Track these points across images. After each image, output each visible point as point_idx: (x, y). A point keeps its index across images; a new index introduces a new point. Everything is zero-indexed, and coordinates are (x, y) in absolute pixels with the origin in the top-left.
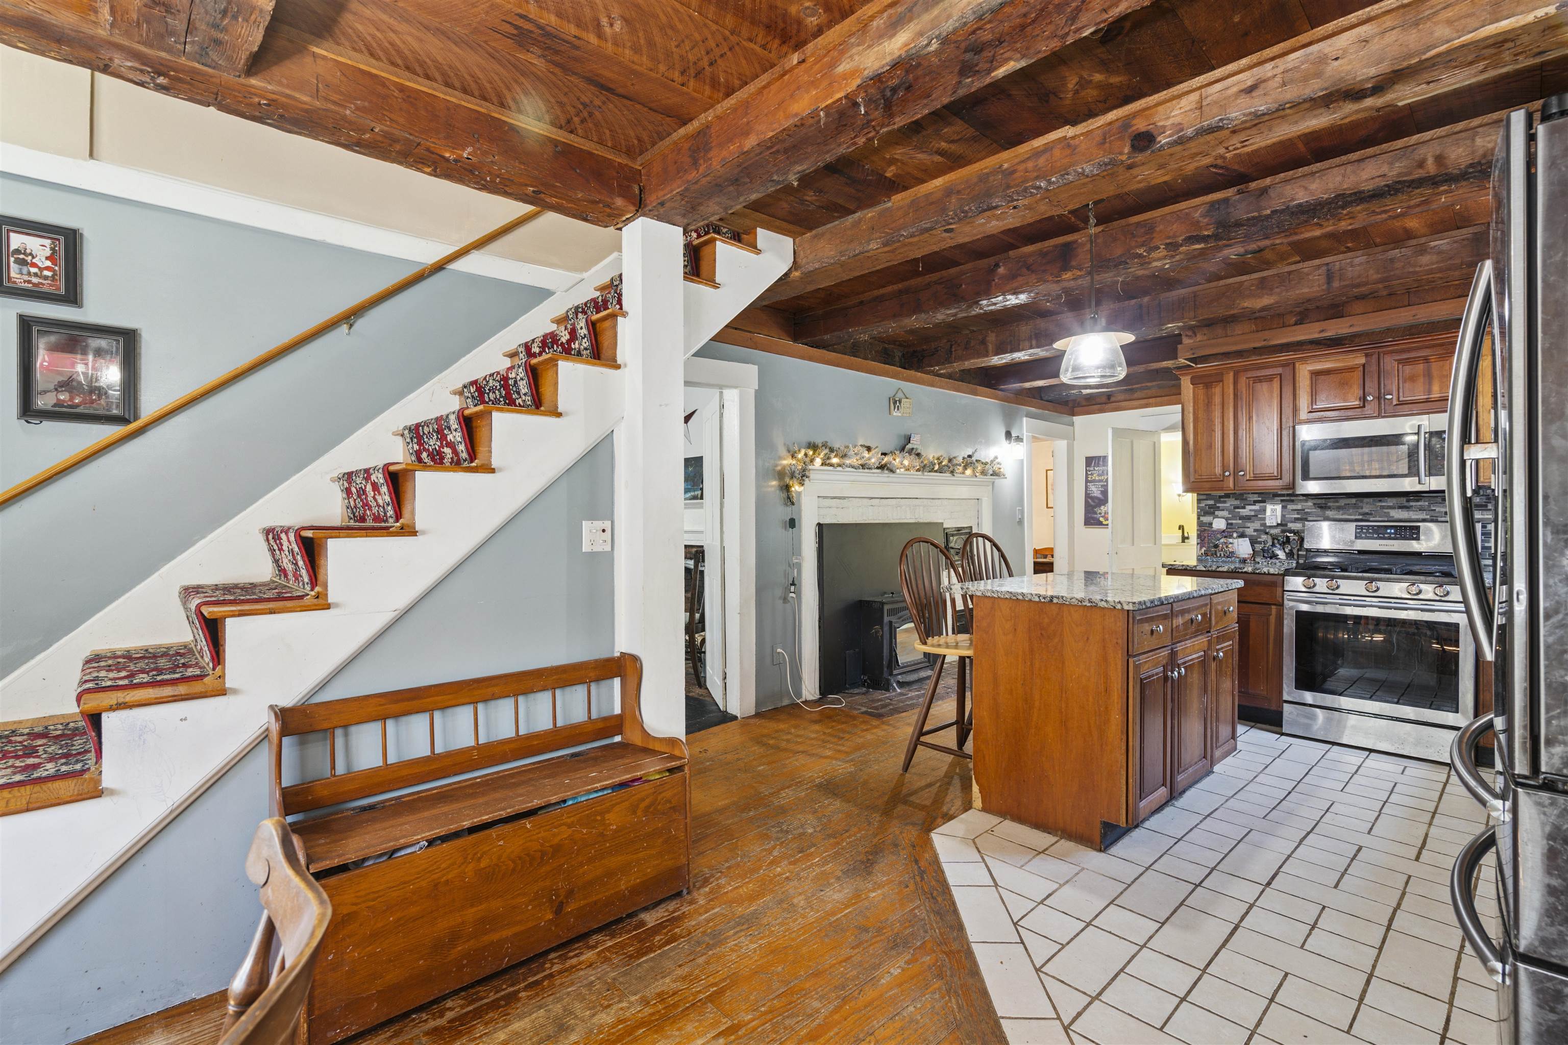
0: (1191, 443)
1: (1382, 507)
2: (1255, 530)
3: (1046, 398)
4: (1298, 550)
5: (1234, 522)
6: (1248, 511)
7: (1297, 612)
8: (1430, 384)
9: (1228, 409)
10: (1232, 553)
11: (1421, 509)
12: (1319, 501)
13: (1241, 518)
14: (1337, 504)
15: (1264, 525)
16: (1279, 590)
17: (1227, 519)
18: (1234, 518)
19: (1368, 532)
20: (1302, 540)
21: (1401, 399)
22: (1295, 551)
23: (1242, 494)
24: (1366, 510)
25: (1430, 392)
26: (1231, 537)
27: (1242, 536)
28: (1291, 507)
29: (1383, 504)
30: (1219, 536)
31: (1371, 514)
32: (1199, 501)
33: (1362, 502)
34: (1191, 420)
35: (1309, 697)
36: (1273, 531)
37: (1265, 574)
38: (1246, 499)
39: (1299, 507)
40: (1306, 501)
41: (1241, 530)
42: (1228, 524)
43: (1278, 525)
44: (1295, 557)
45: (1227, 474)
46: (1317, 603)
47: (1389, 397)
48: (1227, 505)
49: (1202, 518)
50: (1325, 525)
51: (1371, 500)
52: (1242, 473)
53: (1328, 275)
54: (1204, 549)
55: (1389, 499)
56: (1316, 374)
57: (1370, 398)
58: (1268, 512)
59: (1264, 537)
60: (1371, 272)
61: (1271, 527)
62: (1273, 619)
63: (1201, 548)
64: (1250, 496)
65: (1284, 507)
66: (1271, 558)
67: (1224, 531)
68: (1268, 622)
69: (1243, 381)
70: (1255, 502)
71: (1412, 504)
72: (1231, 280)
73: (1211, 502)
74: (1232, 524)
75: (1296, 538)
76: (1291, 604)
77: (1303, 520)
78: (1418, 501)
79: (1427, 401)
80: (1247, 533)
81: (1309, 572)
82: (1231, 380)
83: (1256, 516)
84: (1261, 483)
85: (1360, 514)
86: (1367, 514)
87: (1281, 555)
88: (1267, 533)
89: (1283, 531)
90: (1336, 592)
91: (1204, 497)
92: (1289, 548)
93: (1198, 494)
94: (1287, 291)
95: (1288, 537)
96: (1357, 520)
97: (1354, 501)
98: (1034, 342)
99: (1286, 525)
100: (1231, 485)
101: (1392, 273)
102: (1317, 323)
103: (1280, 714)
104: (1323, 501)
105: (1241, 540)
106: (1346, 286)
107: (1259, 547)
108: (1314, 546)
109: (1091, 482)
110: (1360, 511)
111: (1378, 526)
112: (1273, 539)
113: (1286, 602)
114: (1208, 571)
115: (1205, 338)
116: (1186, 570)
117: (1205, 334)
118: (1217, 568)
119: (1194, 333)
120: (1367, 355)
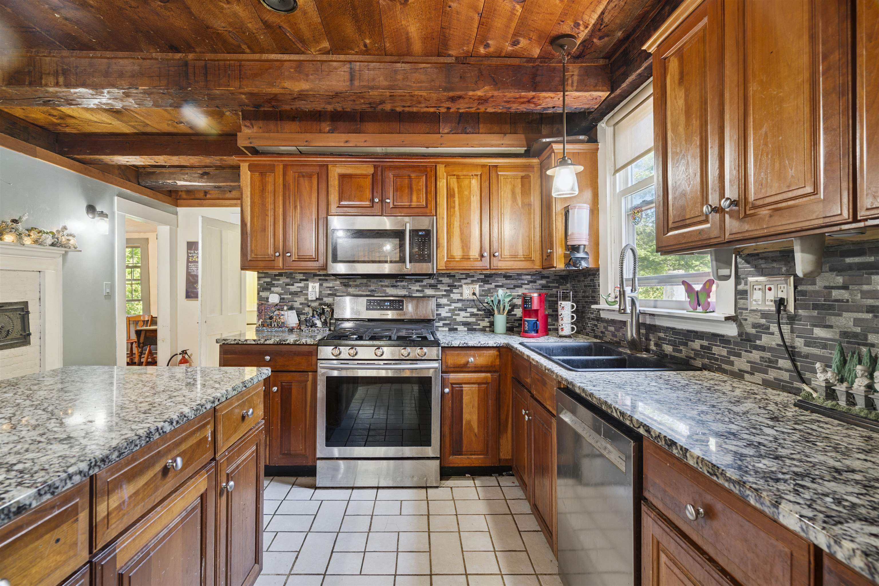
0: (249, 225)
1: (382, 286)
2: (301, 304)
3: (143, 183)
4: (330, 319)
5: (285, 296)
6: (295, 287)
7: (327, 377)
8: (411, 194)
9: (279, 196)
10: (283, 323)
11: (404, 287)
12: (344, 281)
13: (291, 293)
14: (355, 283)
15: (307, 299)
16: (314, 358)
17: (280, 294)
18: (285, 293)
19: (374, 305)
20: (332, 311)
21: (395, 204)
22: (328, 320)
23: (291, 274)
24: (372, 288)
25: (411, 202)
26: (282, 310)
27: (291, 308)
28: (325, 285)
29: (383, 284)
30: (273, 309)
31: (375, 291)
32: (259, 278)
33: (370, 281)
34: (249, 203)
35: (336, 452)
36: (314, 304)
37: (303, 345)
38: (294, 278)
39: (331, 285)
40: (335, 280)
41: (290, 304)
42: (281, 299)
43: (317, 299)
44: (328, 325)
45: (277, 254)
46: (342, 369)
47: (388, 201)
48: (281, 282)
49: (261, 294)
50: (348, 299)
51: (375, 280)
52: (289, 254)
53: (351, 73)
54: (261, 320)
55: (386, 280)
56: (343, 177)
57: (377, 200)
58: (310, 289)
59: (307, 309)
60: (382, 78)
61: (312, 301)
62: (309, 384)
63: (259, 320)
64: (298, 275)
65: (321, 285)
66: (311, 327)
67: (277, 305)
68: (306, 386)
69: (291, 173)
70: (301, 280)
71: (399, 284)
72: (273, 56)
73: (269, 280)
74: (284, 299)
75: (329, 310)
76: (323, 371)
77: (334, 295)
78: (402, 281)
79: (410, 207)
80: (295, 306)
81: (336, 342)
82: (281, 173)
83: (301, 292)
84: (303, 264)
85: (369, 291)
86: (373, 291)
87: (319, 323)
88: (309, 306)
89: (321, 304)
90: (356, 358)
91: (263, 275)
92: (324, 318)
93: (259, 273)
94: (320, 80)
95: (323, 309)
96: (367, 296)
97: (365, 281)
98: (61, 80)
99: (322, 299)
100: (281, 265)
101: (396, 83)
102: (343, 135)
103: (315, 467)
104: (346, 281)
105: (290, 312)
106: (364, 87)
107: (303, 317)
108: (340, 317)
109: (191, 262)
110: (369, 288)
111: (380, 300)
112: (313, 311)
113: (319, 370)
114: (257, 344)
115: (261, 130)
116: (237, 344)
117: (260, 128)
118: (266, 340)
119: (252, 124)
120: (375, 167)
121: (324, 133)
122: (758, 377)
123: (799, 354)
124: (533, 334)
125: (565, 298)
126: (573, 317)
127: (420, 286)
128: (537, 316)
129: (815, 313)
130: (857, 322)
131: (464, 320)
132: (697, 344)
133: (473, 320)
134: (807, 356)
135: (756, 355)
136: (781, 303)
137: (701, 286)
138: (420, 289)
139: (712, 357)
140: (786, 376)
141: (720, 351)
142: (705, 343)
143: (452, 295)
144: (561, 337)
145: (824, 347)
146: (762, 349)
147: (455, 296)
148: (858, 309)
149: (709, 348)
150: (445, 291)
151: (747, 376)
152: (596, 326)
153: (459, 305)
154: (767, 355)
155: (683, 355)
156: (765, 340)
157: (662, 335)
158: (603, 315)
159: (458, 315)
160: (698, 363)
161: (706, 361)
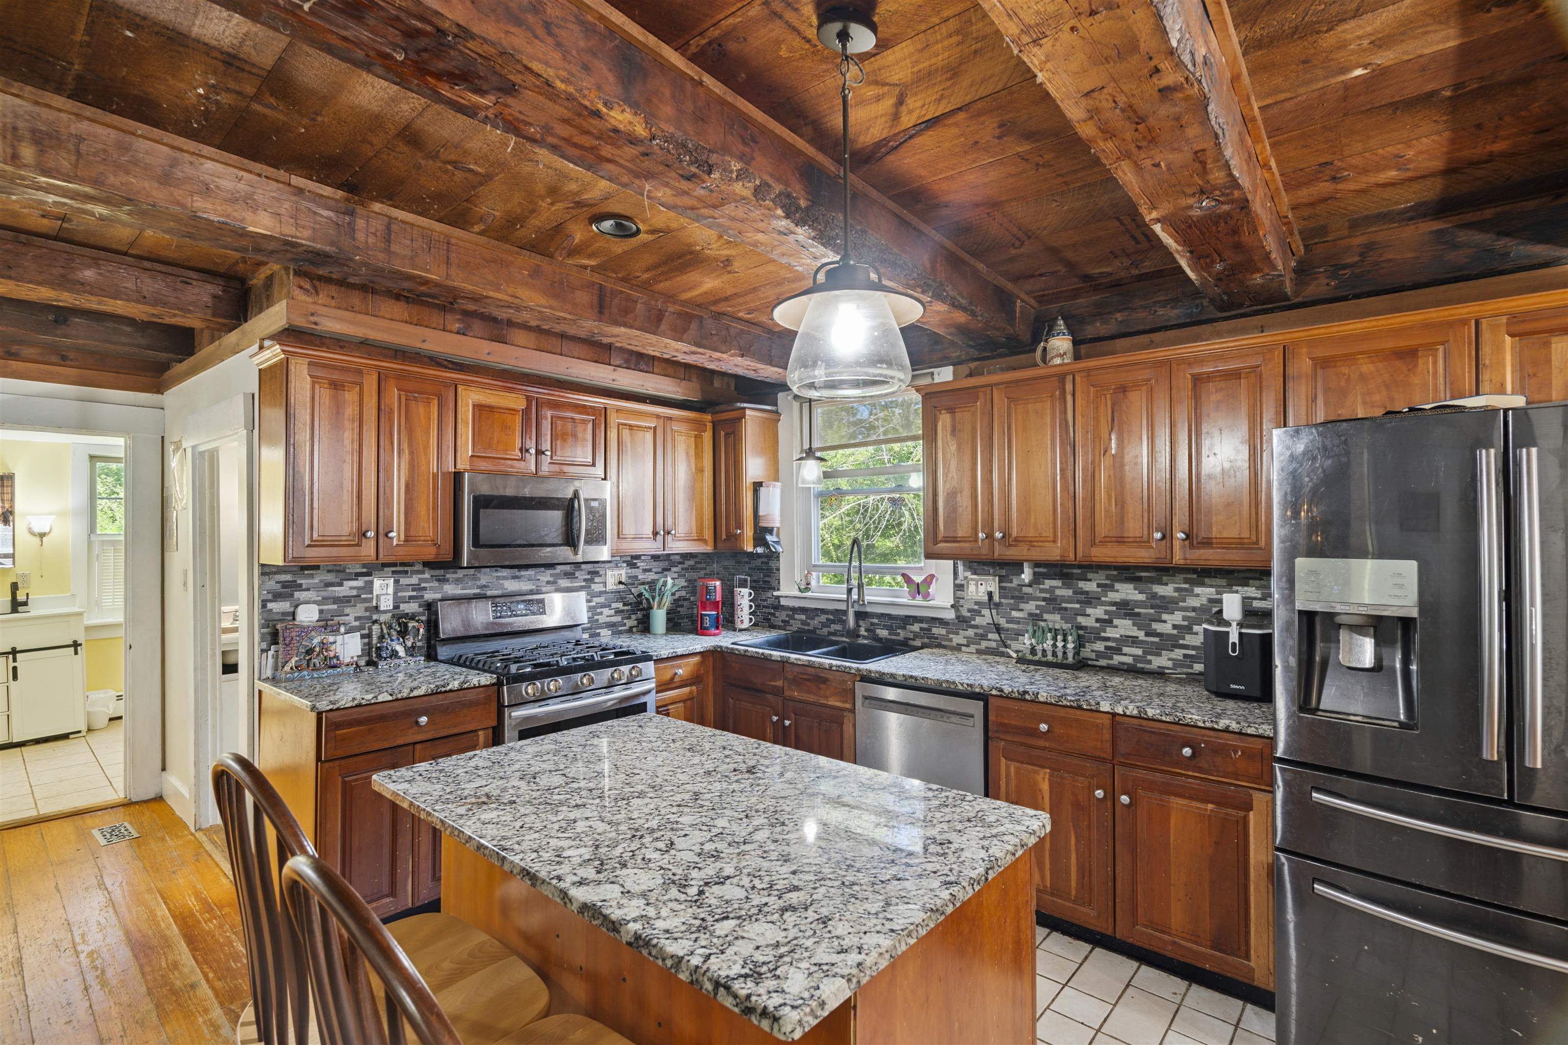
1: (498, 578)
2: (358, 619)
5: (327, 607)
6: (346, 589)
7: (520, 731)
8: (575, 446)
9: (369, 429)
10: (334, 658)
13: (338, 601)
14: (455, 576)
15: (370, 609)
17: (318, 604)
18: (328, 601)
19: (502, 610)
21: (554, 458)
23: (337, 565)
24: (483, 582)
25: (575, 456)
26: (329, 633)
28: (404, 581)
29: (499, 574)
30: (314, 633)
36: (382, 617)
38: (343, 572)
39: (414, 581)
40: (421, 572)
41: (337, 620)
42: (322, 612)
43: (394, 608)
45: (368, 534)
48: (316, 581)
49: (269, 606)
52: (392, 534)
54: (294, 660)
56: (480, 408)
57: (531, 451)
58: (376, 590)
59: (373, 628)
64: (350, 566)
65: (397, 582)
66: (391, 657)
67: (316, 625)
69: (392, 389)
70: (358, 575)
73: (287, 578)
74: (326, 611)
77: (419, 598)
79: (573, 464)
82: (374, 386)
83: (359, 596)
85: (479, 587)
86: (485, 586)
87: (401, 651)
97: (472, 571)
100: (373, 553)
104: (441, 572)
105: (348, 636)
110: (479, 583)
111: (511, 602)
112: (389, 629)
113: (508, 722)
114: (397, 700)
115: (333, 303)
116: (359, 705)
117: (333, 298)
118: (412, 691)
119: (315, 287)
120: (529, 400)
121: (451, 332)
122: (973, 648)
123: (1003, 629)
124: (713, 631)
125: (743, 584)
126: (751, 607)
127: (551, 575)
128: (717, 609)
129: (1012, 601)
130: (1037, 607)
131: (608, 619)
132: (916, 627)
133: (618, 619)
134: (1008, 630)
135: (971, 632)
136: (990, 594)
137: (923, 578)
138: (551, 579)
139: (932, 637)
140: (994, 645)
141: (937, 631)
142: (925, 626)
143: (593, 586)
144: (741, 630)
145: (1019, 623)
146: (976, 627)
147: (597, 588)
148: (1037, 599)
149: (929, 630)
150: (585, 580)
151: (963, 648)
152: (773, 615)
153: (601, 600)
154: (980, 631)
155: (901, 638)
156: (978, 621)
157: (875, 621)
158: (783, 602)
159: (601, 613)
160: (918, 643)
161: (926, 640)
